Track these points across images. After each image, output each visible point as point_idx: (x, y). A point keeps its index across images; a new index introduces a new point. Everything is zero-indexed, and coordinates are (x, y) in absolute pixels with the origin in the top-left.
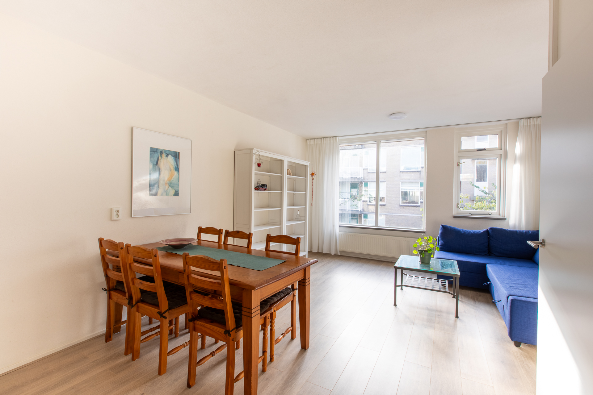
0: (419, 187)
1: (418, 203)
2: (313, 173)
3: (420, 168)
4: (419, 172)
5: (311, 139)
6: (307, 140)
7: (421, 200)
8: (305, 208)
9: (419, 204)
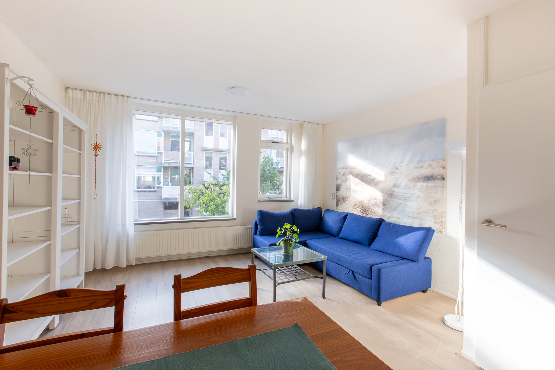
0: (155, 172)
1: (154, 188)
2: (96, 145)
3: (156, 154)
4: (156, 157)
5: (76, 89)
6: (66, 88)
7: (157, 185)
8: (79, 202)
9: (156, 189)
